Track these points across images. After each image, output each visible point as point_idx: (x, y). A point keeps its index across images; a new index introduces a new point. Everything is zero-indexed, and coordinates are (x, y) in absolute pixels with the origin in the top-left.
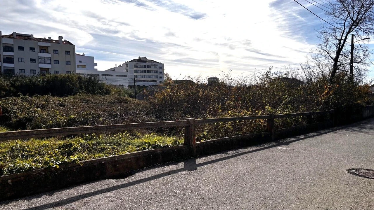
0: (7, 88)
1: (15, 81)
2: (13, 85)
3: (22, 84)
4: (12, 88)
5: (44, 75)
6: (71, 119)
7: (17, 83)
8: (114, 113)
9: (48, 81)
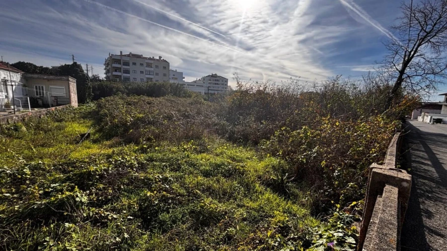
0: (123, 89)
1: (128, 85)
2: (127, 88)
3: (132, 88)
4: (126, 90)
5: (147, 82)
6: (138, 119)
7: (129, 87)
8: (187, 114)
9: (149, 87)
